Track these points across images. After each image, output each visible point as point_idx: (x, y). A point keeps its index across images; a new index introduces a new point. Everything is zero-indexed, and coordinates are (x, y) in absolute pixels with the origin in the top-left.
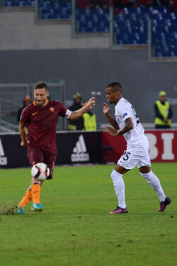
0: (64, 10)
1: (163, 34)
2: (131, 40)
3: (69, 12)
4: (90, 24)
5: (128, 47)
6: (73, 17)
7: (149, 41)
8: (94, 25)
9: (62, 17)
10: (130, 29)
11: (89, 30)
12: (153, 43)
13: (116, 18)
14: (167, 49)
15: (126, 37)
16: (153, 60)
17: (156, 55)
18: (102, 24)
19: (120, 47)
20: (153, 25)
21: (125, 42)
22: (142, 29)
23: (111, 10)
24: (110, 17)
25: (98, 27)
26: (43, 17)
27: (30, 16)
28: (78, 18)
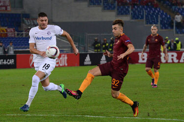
0: (113, 6)
1: (149, 16)
2: (138, 18)
3: (115, 7)
4: (123, 12)
5: (136, 20)
6: (116, 9)
7: (145, 18)
8: (124, 12)
9: (112, 9)
10: (137, 14)
11: (122, 14)
12: (146, 19)
13: (132, 10)
14: (151, 21)
15: (136, 16)
16: (146, 25)
17: (147, 24)
18: (127, 12)
19: (133, 20)
20: (146, 12)
21: (135, 19)
22: (142, 14)
23: (130, 7)
24: (130, 9)
25: (126, 13)
26: (105, 9)
27: (100, 9)
28: (118, 9)
